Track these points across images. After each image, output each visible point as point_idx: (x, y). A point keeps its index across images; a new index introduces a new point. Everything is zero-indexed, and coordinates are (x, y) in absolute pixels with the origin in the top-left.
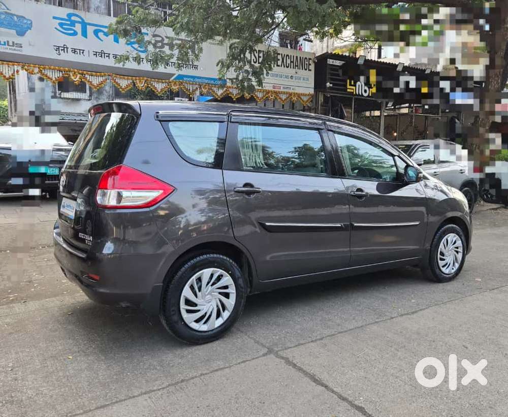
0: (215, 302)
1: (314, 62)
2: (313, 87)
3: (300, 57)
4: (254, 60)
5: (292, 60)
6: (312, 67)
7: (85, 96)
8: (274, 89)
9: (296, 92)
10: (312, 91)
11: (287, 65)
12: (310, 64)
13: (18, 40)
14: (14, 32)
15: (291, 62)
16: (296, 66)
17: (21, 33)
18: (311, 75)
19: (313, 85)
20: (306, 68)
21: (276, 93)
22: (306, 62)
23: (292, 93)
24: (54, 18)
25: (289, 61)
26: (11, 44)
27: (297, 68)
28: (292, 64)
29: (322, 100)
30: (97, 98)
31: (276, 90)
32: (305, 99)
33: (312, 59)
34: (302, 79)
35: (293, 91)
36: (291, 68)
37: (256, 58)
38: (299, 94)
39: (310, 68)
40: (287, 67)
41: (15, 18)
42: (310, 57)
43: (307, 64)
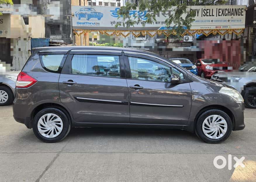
0: (53, 127)
1: (245, 10)
2: (245, 24)
3: (235, 9)
4: (204, 14)
5: (229, 11)
6: (244, 13)
7: (144, 39)
8: (216, 28)
9: (231, 28)
10: (244, 27)
11: (226, 14)
12: (242, 12)
13: (98, 21)
14: (97, 19)
15: (228, 12)
16: (232, 14)
17: (99, 19)
18: (243, 18)
19: (244, 23)
20: (239, 14)
21: (218, 30)
22: (239, 11)
23: (228, 29)
24: (111, 11)
25: (227, 12)
26: (96, 23)
27: (232, 15)
28: (229, 13)
29: (252, 31)
30: (149, 39)
31: (217, 29)
32: (238, 32)
33: (244, 9)
34: (236, 21)
35: (229, 28)
36: (228, 15)
37: (205, 13)
38: (234, 29)
39: (242, 14)
40: (226, 15)
41: (97, 14)
42: (242, 8)
43: (240, 12)
